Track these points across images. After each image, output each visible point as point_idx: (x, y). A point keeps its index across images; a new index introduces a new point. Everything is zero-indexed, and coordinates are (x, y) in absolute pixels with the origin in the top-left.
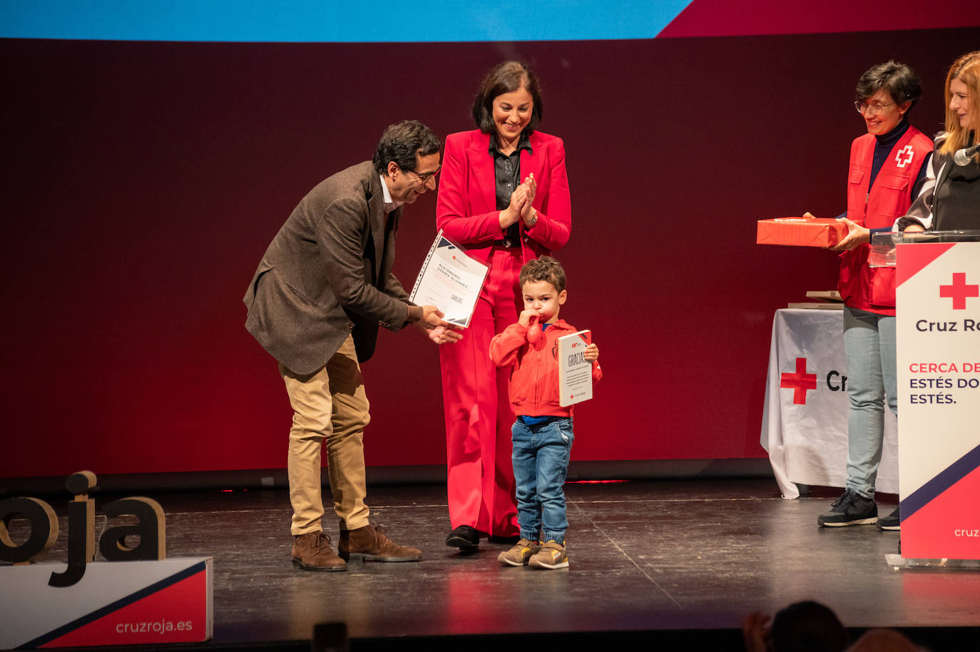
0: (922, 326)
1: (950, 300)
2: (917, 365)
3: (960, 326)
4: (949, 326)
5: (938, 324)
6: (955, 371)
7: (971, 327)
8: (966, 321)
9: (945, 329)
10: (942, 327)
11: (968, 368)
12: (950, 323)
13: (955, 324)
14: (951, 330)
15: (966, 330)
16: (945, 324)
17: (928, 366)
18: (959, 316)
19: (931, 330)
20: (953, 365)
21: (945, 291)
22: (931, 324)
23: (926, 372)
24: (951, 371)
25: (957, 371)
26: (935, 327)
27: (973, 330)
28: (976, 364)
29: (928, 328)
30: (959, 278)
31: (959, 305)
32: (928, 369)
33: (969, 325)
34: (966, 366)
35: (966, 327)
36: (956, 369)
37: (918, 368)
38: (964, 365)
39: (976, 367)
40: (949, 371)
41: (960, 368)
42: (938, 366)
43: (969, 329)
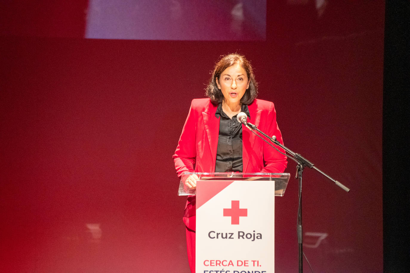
0: (212, 235)
1: (229, 218)
2: (208, 261)
3: (235, 236)
4: (229, 236)
5: (222, 234)
6: (232, 265)
7: (242, 236)
8: (239, 232)
9: (226, 237)
10: (224, 236)
11: (240, 263)
12: (229, 234)
13: (232, 234)
14: (230, 238)
15: (239, 238)
16: (226, 234)
17: (215, 262)
18: (235, 229)
19: (217, 238)
20: (231, 261)
21: (226, 212)
22: (218, 234)
23: (214, 266)
24: (230, 265)
25: (233, 265)
26: (220, 236)
27: (243, 238)
28: (245, 261)
29: (216, 237)
30: (235, 204)
31: (235, 221)
32: (215, 264)
33: (241, 235)
34: (239, 262)
35: (239, 236)
36: (232, 264)
37: (209, 263)
38: (238, 261)
39: (245, 263)
40: (228, 265)
41: (235, 263)
42: (221, 262)
43: (241, 237)
